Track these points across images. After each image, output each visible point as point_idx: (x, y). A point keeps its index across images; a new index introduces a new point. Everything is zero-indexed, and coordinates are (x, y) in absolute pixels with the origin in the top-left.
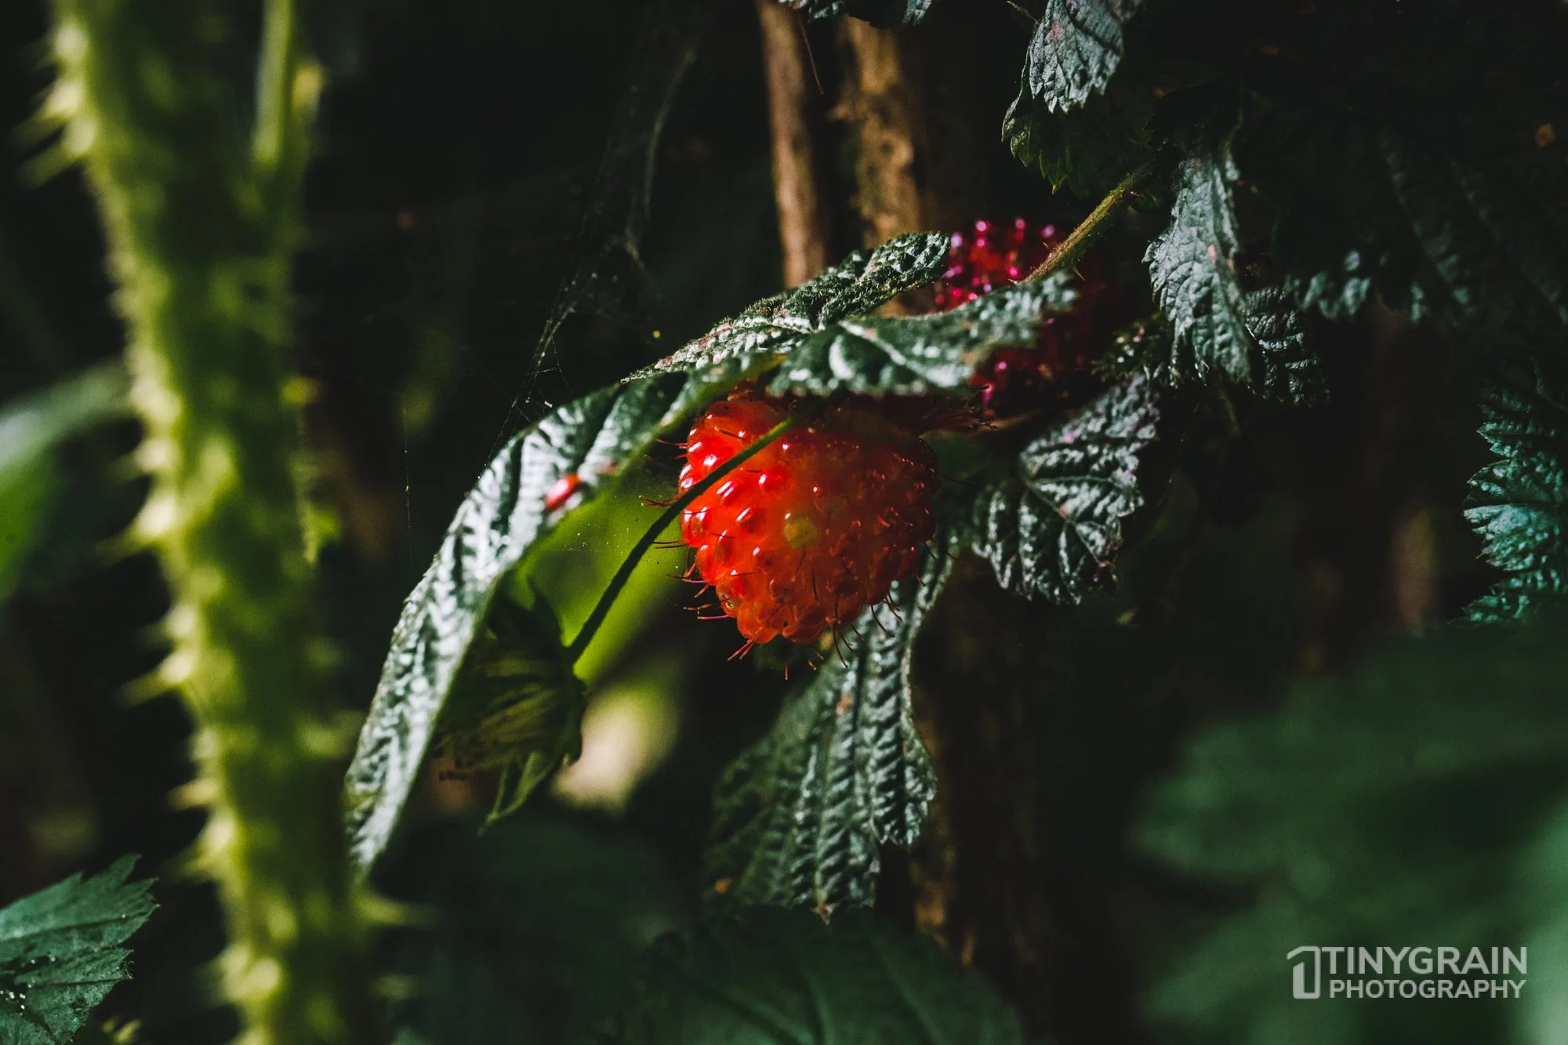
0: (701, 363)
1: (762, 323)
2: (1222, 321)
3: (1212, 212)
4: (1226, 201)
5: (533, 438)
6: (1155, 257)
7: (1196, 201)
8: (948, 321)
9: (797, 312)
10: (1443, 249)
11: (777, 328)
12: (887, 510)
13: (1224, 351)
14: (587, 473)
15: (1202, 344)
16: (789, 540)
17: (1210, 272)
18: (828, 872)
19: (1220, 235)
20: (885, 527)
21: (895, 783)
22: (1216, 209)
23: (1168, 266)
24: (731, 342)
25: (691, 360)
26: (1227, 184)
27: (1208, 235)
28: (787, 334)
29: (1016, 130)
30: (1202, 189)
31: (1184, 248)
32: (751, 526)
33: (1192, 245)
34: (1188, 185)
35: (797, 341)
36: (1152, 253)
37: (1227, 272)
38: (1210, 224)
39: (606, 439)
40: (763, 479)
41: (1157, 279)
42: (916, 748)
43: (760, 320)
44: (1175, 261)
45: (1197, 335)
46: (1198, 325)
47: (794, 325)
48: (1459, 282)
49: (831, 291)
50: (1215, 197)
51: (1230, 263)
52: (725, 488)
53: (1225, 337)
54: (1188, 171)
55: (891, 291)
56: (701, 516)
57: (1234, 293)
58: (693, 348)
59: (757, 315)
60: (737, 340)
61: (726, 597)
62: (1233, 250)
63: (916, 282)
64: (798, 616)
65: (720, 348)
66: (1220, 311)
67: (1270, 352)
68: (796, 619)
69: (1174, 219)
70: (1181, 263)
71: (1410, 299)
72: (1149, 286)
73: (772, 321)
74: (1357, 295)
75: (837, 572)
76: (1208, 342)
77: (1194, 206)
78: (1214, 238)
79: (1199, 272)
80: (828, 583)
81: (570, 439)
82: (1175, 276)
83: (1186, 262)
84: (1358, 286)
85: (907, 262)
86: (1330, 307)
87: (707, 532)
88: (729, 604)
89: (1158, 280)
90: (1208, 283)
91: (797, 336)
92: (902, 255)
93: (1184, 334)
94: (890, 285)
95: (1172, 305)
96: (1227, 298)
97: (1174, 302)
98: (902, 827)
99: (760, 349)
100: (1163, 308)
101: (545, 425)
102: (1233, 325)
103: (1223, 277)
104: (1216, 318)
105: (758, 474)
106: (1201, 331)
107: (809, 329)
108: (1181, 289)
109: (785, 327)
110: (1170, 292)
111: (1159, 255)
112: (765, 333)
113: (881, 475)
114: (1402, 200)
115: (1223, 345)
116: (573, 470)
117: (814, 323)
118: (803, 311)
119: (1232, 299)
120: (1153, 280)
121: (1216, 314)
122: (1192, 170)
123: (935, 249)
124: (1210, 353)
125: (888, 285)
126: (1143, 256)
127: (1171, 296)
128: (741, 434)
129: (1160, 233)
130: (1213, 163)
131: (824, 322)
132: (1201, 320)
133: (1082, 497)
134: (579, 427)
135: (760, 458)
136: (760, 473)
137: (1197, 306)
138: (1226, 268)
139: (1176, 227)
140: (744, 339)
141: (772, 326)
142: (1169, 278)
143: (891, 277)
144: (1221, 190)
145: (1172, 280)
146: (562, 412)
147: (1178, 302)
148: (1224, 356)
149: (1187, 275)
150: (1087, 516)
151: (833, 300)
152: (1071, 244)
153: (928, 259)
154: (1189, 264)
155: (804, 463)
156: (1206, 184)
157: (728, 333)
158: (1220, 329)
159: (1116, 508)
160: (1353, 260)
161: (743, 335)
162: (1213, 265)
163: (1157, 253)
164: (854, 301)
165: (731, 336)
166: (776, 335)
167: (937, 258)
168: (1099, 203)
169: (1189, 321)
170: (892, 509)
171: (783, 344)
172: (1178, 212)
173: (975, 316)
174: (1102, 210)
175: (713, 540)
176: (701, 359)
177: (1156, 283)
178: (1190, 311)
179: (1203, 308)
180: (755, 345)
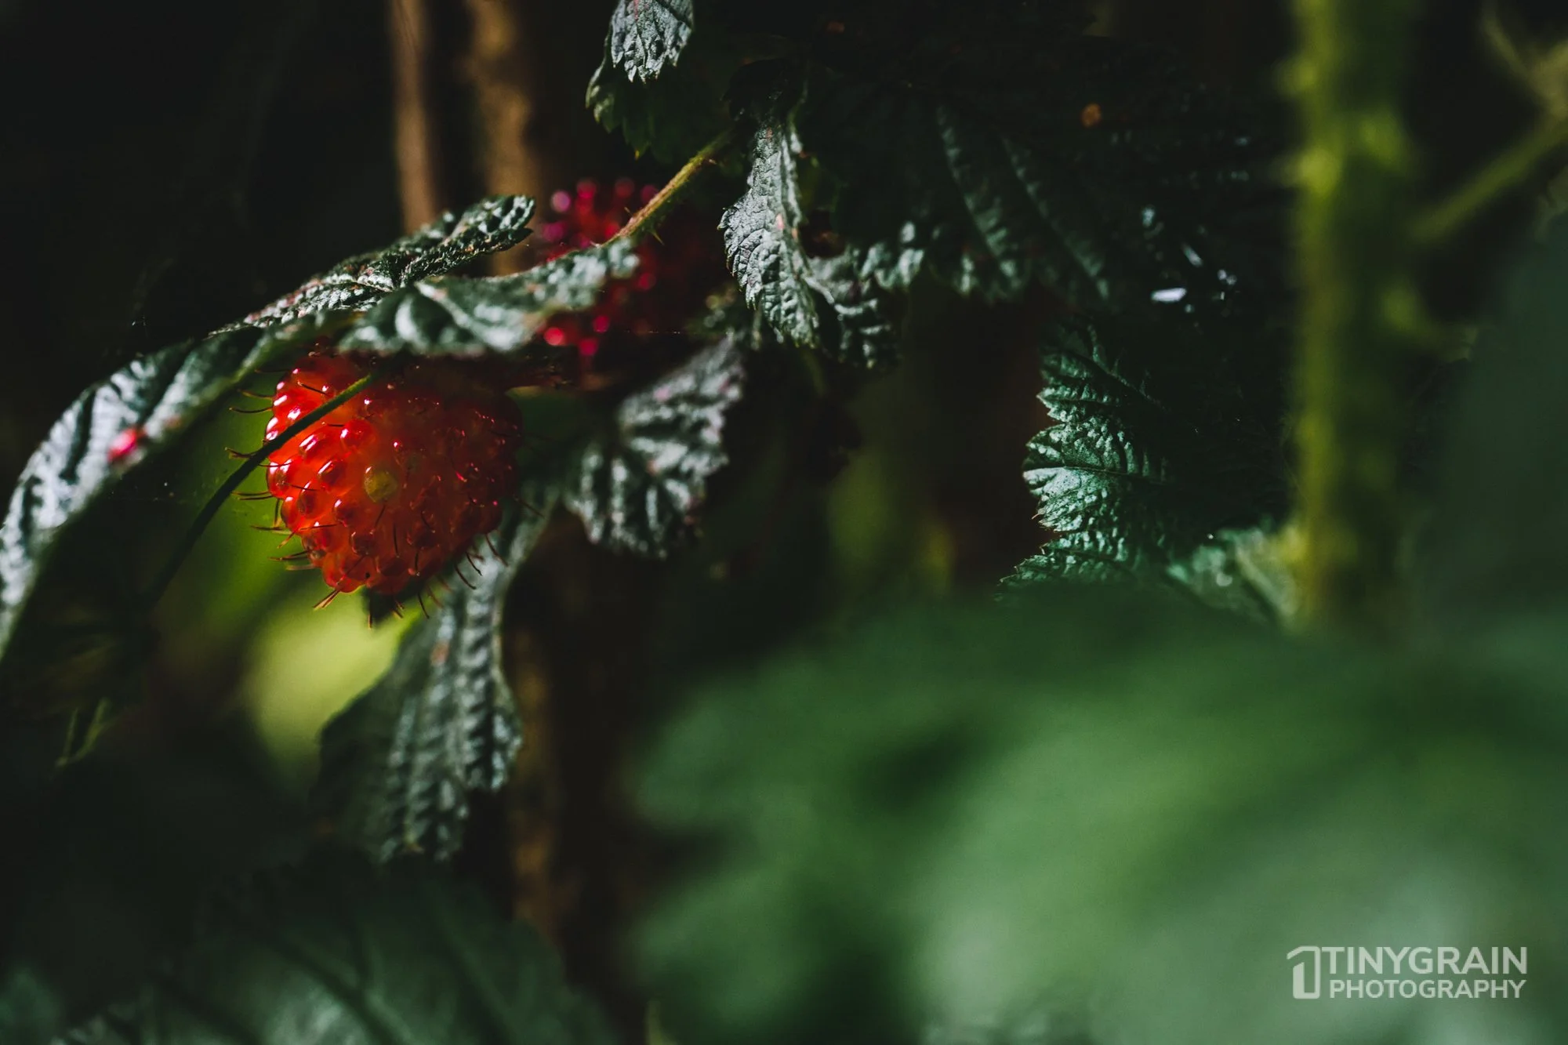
0: (286, 318)
1: (348, 281)
2: (788, 288)
3: (780, 181)
4: (791, 172)
5: (105, 391)
6: (729, 224)
7: (767, 171)
8: (518, 283)
9: (381, 270)
10: (992, 223)
11: (360, 286)
12: (467, 465)
13: (790, 317)
14: (153, 428)
15: (770, 309)
16: (369, 493)
17: (778, 240)
18: (420, 816)
19: (786, 205)
20: (463, 481)
21: (484, 731)
22: (784, 178)
23: (741, 233)
24: (316, 298)
25: (277, 316)
26: (794, 156)
27: (776, 204)
28: (370, 292)
29: (600, 98)
30: (773, 160)
31: (756, 216)
32: (332, 479)
33: (762, 213)
34: (759, 155)
35: (378, 299)
36: (727, 220)
37: (792, 240)
38: (778, 194)
39: (177, 393)
40: (344, 433)
41: (730, 246)
42: (504, 697)
43: (346, 277)
44: (747, 229)
45: (765, 301)
46: (767, 291)
47: (377, 283)
48: (1007, 255)
49: (418, 250)
50: (783, 168)
51: (795, 232)
52: (308, 442)
53: (791, 303)
54: (761, 141)
55: (473, 251)
56: (285, 468)
57: (798, 262)
58: (282, 303)
59: (344, 272)
60: (322, 296)
61: (311, 548)
62: (797, 220)
63: (500, 244)
64: (380, 567)
65: (306, 304)
66: (787, 278)
67: (846, 318)
68: (378, 571)
69: (749, 187)
70: (752, 231)
71: (960, 270)
72: (723, 251)
73: (357, 279)
74: (911, 266)
75: (418, 525)
76: (776, 308)
77: (766, 175)
78: (781, 208)
79: (769, 240)
80: (409, 536)
81: (140, 393)
82: (746, 243)
83: (756, 230)
84: (912, 258)
85: (493, 223)
86: (886, 277)
87: (289, 485)
88: (314, 555)
89: (732, 245)
90: (776, 251)
91: (379, 294)
92: (488, 216)
93: (754, 300)
94: (474, 246)
95: (744, 272)
96: (792, 266)
97: (746, 268)
98: (490, 773)
99: (343, 307)
100: (736, 273)
101: (119, 379)
102: (798, 292)
103: (789, 245)
104: (783, 285)
105: (341, 428)
106: (769, 298)
107: (390, 288)
108: (752, 256)
109: (369, 285)
110: (742, 258)
111: (733, 222)
112: (349, 291)
113: (461, 431)
114: (956, 174)
115: (789, 311)
116: (142, 422)
117: (396, 280)
118: (386, 269)
119: (796, 268)
120: (727, 246)
121: (783, 281)
122: (764, 140)
123: (520, 212)
124: (777, 319)
125: (471, 246)
126: (719, 223)
127: (743, 262)
128: (325, 389)
129: (735, 201)
130: (782, 135)
131: (405, 281)
132: (770, 287)
133: (668, 454)
134: (150, 380)
135: (341, 411)
136: (343, 427)
137: (766, 272)
138: (791, 237)
139: (749, 196)
140: (329, 296)
141: (356, 284)
142: (741, 245)
143: (476, 238)
144: (787, 161)
145: (744, 247)
146: (136, 366)
147: (749, 268)
148: (790, 322)
149: (758, 242)
150: (675, 473)
151: (418, 259)
152: (652, 210)
153: (514, 221)
154: (760, 231)
155: (385, 418)
156: (776, 154)
157: (314, 289)
158: (786, 296)
159: (701, 465)
160: (909, 232)
161: (328, 291)
162: (781, 234)
163: (731, 220)
164: (437, 260)
165: (318, 293)
166: (358, 292)
167: (522, 220)
168: (679, 170)
169: (758, 287)
170: (472, 465)
171: (365, 302)
172: (752, 181)
173: (544, 279)
174: (681, 178)
175: (297, 492)
176: (286, 314)
177: (730, 249)
178: (759, 278)
179: (771, 274)
180: (338, 304)
